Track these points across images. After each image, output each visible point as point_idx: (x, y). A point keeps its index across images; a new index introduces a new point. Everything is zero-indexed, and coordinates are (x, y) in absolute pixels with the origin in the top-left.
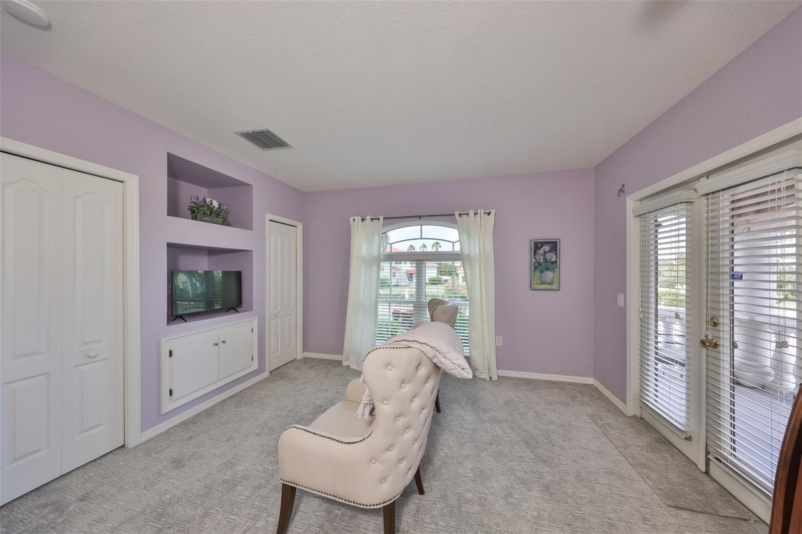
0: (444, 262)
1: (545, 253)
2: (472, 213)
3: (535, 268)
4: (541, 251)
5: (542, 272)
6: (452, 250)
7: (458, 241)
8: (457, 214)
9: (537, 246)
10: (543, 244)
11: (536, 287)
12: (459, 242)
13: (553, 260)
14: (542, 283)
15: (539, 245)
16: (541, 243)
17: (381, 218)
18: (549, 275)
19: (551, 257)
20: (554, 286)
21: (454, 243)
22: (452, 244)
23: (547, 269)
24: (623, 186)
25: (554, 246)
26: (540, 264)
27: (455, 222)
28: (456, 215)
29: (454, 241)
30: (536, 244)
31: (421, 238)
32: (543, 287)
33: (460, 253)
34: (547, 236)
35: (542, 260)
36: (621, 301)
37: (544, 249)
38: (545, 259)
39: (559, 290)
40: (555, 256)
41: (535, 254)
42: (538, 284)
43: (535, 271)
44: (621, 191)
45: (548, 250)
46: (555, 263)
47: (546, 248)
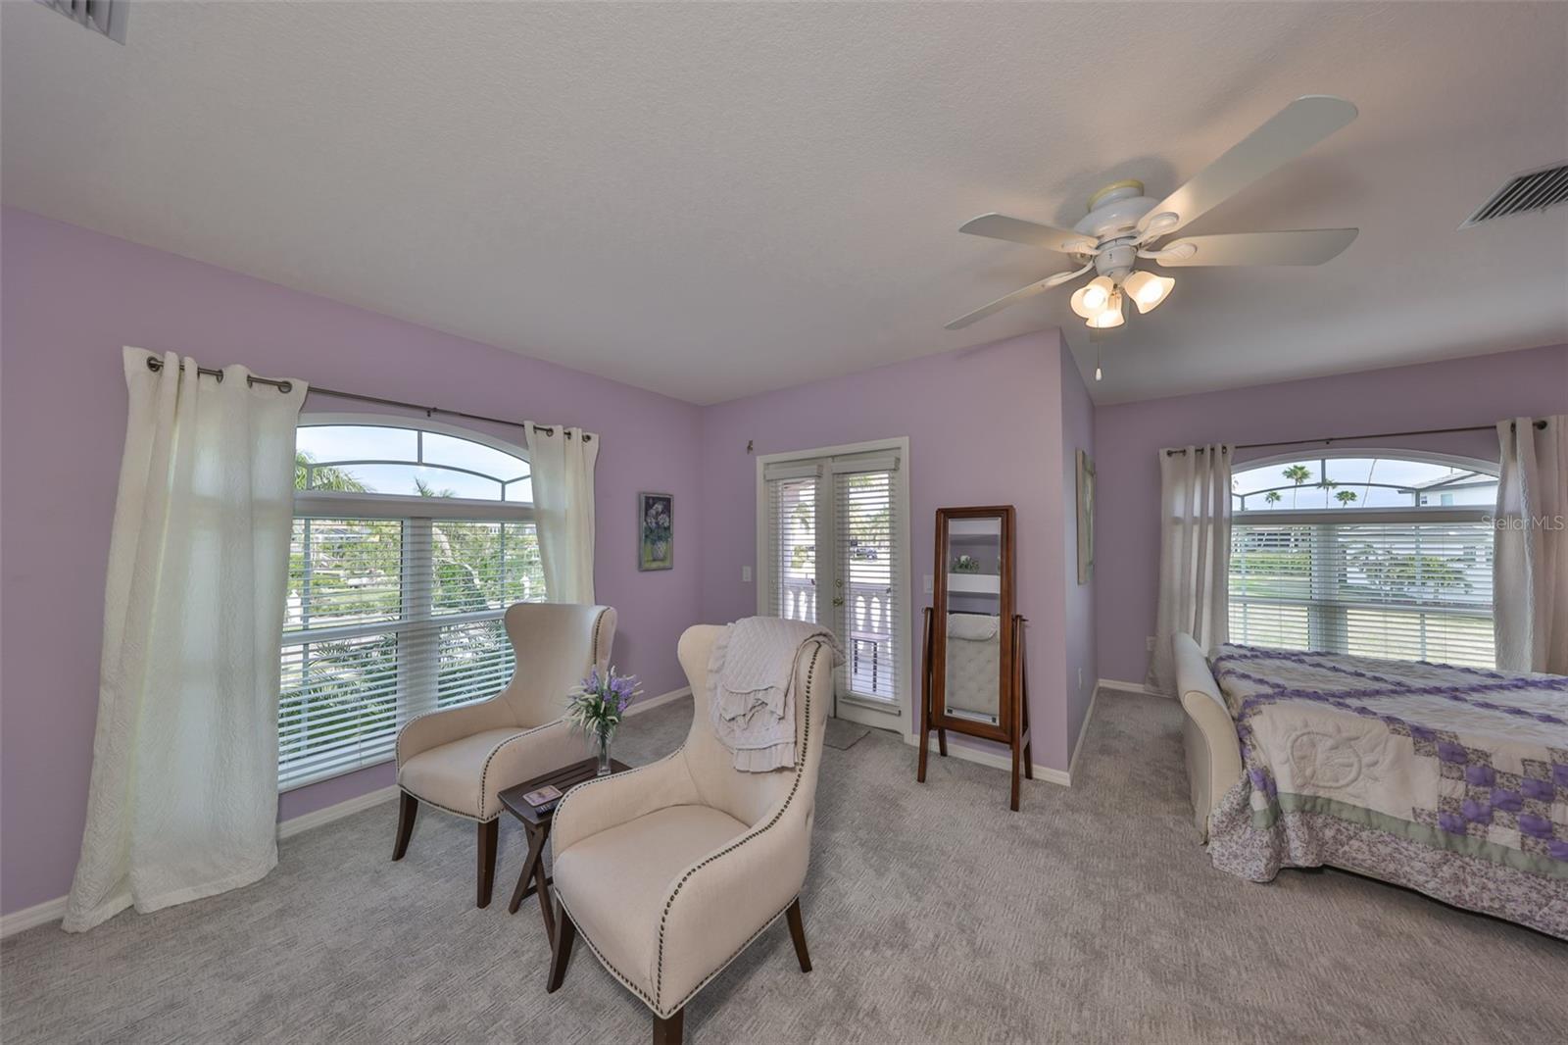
0: (479, 525)
1: (658, 514)
2: (559, 430)
3: (646, 536)
4: (653, 512)
5: (653, 543)
6: (500, 499)
7: (528, 477)
8: (529, 425)
9: (649, 502)
10: (656, 500)
11: (647, 565)
12: (529, 479)
13: (666, 525)
14: (654, 560)
15: (651, 501)
16: (653, 498)
17: (300, 387)
18: (662, 546)
19: (663, 520)
20: (667, 564)
21: (504, 484)
22: (500, 484)
23: (660, 538)
24: (751, 443)
25: (667, 502)
26: (652, 531)
27: (523, 443)
28: (526, 426)
29: (505, 480)
30: (647, 498)
31: (420, 463)
32: (655, 565)
33: (533, 507)
34: (658, 488)
35: (654, 524)
36: (747, 575)
37: (656, 508)
38: (657, 523)
39: (671, 569)
40: (667, 519)
41: (646, 514)
42: (648, 561)
43: (645, 542)
44: (749, 448)
45: (660, 510)
46: (668, 529)
47: (659, 507)
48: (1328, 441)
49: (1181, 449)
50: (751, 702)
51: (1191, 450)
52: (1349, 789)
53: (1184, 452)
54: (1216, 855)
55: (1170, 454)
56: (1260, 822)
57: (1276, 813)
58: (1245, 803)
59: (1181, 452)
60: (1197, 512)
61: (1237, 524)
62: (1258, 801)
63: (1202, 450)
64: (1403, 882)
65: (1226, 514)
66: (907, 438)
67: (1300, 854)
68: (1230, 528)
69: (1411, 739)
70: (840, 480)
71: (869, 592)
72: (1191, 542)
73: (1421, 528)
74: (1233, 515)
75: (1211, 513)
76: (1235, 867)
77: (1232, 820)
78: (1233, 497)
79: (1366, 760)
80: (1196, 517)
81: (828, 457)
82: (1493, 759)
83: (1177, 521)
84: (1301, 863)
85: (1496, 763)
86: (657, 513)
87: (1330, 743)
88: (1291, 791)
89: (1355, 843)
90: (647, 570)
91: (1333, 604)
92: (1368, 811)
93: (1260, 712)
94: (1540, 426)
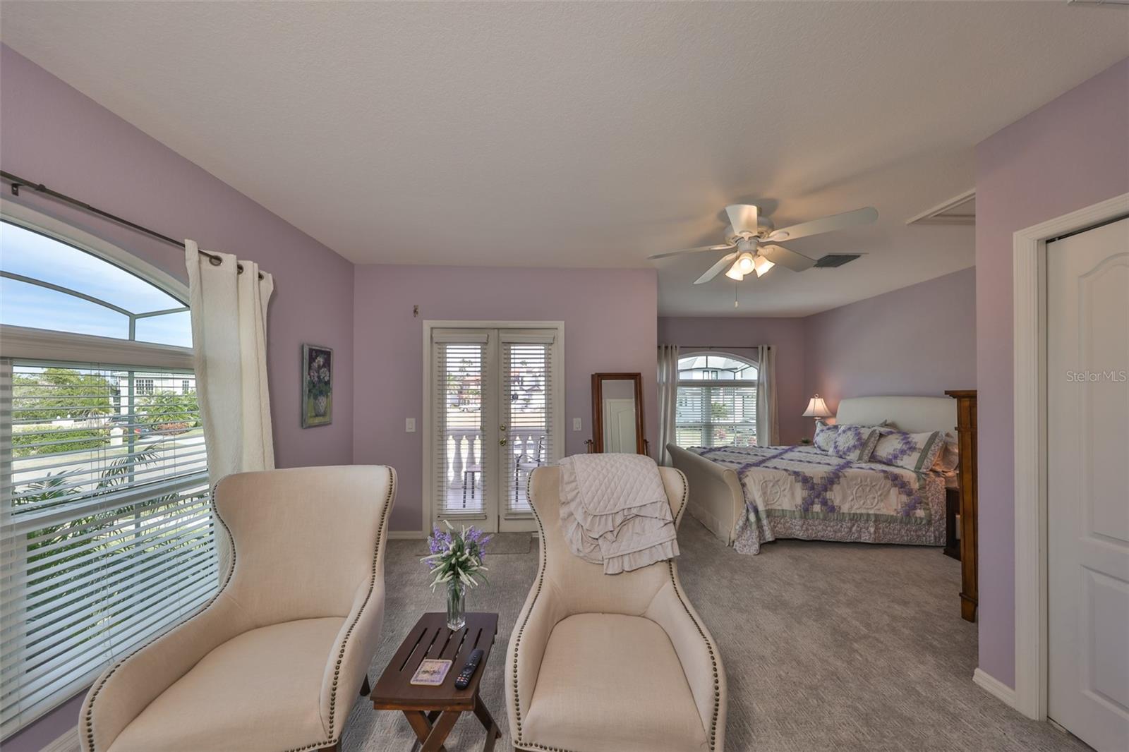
1: (320, 368)
2: (229, 260)
3: (309, 391)
4: (315, 365)
5: (316, 398)
8: (191, 246)
9: (314, 353)
10: (319, 353)
11: (309, 422)
13: (327, 379)
14: (317, 416)
15: (314, 354)
16: (317, 351)
18: (323, 401)
19: (324, 373)
20: (326, 419)
21: (133, 317)
22: (129, 318)
23: (321, 393)
24: (417, 307)
25: (327, 355)
26: (314, 386)
28: (188, 248)
30: (311, 350)
32: (317, 420)
34: (320, 341)
35: (316, 379)
36: (410, 425)
37: (317, 358)
38: (319, 377)
39: (330, 424)
40: (327, 373)
41: (310, 368)
42: (311, 417)
43: (309, 397)
44: (415, 311)
45: (322, 363)
46: (327, 383)
47: (320, 360)
48: (710, 347)
50: (619, 520)
52: (777, 503)
54: (737, 548)
56: (754, 526)
57: (758, 519)
58: (748, 519)
62: (752, 517)
64: (793, 536)
65: (676, 381)
66: (563, 322)
67: (769, 537)
68: (677, 388)
69: (794, 477)
70: (505, 347)
71: (524, 434)
74: (678, 381)
76: (746, 551)
77: (743, 529)
79: (782, 489)
81: (494, 329)
82: (814, 480)
84: (770, 540)
85: (815, 481)
86: (319, 366)
87: (772, 484)
88: (764, 509)
89: (779, 525)
90: (310, 427)
92: (783, 510)
93: (747, 476)
94: (769, 349)
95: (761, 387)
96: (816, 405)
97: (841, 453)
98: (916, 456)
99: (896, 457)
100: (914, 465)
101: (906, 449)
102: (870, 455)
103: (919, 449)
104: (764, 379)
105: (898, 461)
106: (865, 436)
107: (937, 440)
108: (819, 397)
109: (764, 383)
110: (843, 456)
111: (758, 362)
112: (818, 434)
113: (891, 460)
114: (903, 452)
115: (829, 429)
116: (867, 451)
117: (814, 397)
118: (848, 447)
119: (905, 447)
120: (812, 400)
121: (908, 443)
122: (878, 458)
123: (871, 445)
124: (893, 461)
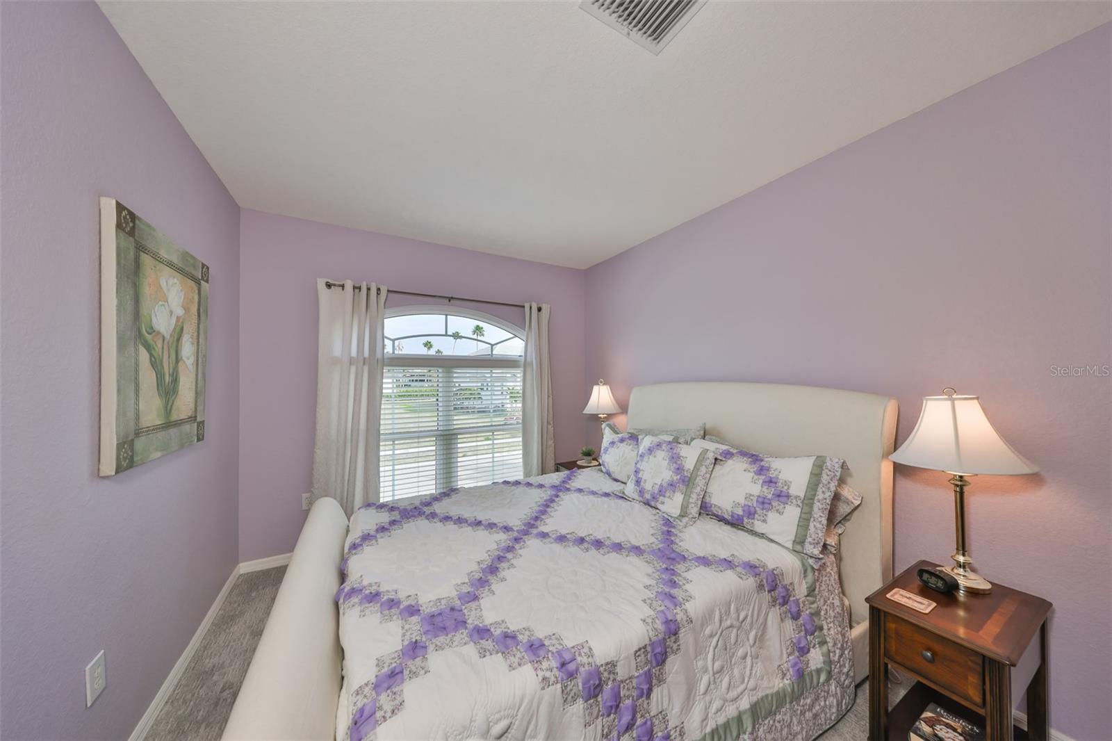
49: (341, 283)
51: (349, 285)
53: (343, 286)
55: (329, 286)
59: (340, 286)
60: (354, 353)
61: (389, 366)
63: (360, 288)
65: (379, 355)
68: (383, 369)
72: (348, 383)
73: (494, 371)
74: (385, 356)
75: (366, 354)
78: (385, 340)
80: (353, 357)
83: (336, 361)
91: (451, 432)
94: (539, 309)
95: (529, 370)
96: (601, 398)
97: (648, 496)
98: (792, 513)
99: (751, 514)
100: (792, 537)
101: (770, 496)
102: (700, 503)
103: (796, 497)
104: (532, 357)
105: (756, 522)
106: (689, 464)
107: (825, 478)
108: (604, 384)
109: (532, 362)
110: (653, 503)
111: (525, 330)
112: (606, 450)
113: (740, 519)
114: (764, 503)
115: (622, 440)
116: (694, 496)
117: (598, 384)
118: (661, 486)
119: (768, 493)
120: (596, 388)
121: (770, 482)
122: (714, 510)
123: (700, 482)
124: (746, 520)
